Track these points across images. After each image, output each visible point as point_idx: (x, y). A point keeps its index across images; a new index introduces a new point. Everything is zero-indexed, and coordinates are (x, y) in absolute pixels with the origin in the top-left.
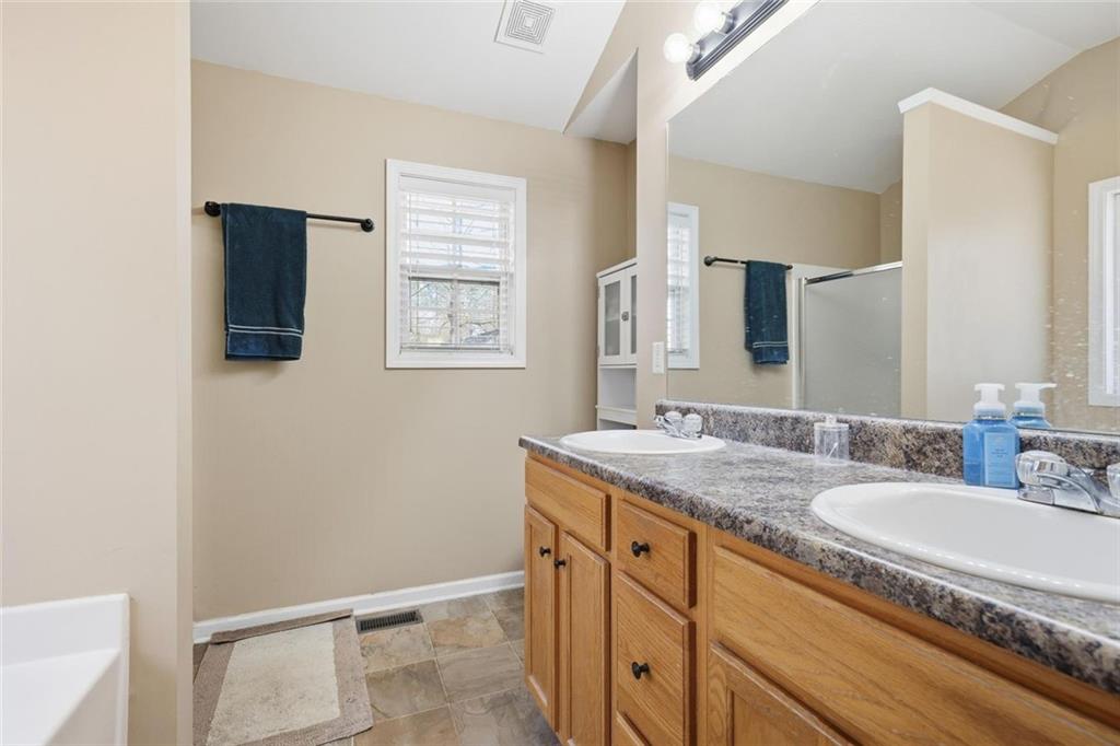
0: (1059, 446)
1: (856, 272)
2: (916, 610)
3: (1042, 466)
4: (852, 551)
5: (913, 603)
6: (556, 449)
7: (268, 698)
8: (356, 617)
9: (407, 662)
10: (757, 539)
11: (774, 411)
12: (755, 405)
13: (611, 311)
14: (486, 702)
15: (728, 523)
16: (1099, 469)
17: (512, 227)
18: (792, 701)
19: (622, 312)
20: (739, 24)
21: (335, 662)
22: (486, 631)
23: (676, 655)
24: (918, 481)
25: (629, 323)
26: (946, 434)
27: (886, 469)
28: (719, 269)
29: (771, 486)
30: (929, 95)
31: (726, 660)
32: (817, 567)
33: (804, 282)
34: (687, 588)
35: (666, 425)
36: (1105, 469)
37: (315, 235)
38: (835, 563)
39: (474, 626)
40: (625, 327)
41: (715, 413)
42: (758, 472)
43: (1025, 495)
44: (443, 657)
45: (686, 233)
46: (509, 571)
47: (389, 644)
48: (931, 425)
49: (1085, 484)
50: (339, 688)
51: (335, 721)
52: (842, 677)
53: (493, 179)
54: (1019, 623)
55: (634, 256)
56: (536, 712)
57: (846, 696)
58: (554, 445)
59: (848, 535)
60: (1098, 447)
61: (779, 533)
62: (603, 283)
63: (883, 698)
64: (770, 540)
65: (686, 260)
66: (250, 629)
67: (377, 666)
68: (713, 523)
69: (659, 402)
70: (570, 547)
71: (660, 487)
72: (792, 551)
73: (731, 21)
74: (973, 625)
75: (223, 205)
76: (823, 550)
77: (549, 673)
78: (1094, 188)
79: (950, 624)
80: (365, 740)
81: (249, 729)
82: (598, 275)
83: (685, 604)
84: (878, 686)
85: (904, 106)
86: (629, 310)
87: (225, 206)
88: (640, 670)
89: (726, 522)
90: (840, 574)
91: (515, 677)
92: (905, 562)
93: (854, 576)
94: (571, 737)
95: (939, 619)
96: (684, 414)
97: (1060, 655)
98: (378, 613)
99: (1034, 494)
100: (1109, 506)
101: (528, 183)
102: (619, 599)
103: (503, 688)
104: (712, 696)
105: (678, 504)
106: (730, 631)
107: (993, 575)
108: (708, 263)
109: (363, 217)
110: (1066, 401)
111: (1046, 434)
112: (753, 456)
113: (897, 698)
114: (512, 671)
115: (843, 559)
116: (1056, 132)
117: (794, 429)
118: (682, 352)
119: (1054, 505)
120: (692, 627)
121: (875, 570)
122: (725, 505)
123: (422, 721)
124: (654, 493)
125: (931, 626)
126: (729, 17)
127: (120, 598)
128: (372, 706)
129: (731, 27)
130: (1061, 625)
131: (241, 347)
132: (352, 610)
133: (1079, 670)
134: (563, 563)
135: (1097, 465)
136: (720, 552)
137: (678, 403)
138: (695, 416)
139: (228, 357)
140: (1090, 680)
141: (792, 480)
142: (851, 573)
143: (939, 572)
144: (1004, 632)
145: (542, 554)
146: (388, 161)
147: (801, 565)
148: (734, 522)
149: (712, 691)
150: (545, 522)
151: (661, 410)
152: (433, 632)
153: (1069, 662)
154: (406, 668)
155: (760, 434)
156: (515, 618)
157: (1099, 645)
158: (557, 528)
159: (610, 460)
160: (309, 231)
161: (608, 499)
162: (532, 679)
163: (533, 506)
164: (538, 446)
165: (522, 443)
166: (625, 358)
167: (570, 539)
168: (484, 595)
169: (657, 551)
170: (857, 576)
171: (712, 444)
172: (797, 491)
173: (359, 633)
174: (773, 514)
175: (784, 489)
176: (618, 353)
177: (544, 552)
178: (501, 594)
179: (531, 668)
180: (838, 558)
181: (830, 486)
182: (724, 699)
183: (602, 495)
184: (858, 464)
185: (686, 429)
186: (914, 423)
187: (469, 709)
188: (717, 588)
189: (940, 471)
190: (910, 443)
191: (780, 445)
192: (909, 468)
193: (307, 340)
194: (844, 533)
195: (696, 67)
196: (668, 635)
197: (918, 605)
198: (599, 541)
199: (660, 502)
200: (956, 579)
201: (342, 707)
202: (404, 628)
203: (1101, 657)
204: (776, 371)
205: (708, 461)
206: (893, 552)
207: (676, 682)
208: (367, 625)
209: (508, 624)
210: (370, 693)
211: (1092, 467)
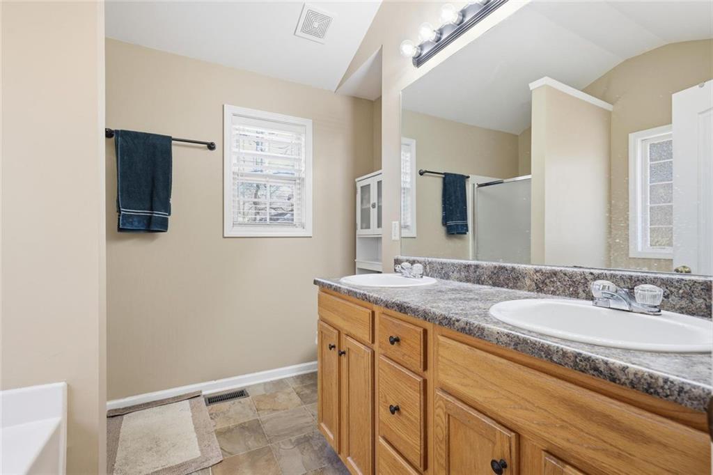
0: (613, 278)
1: (505, 181)
2: (545, 359)
3: (604, 287)
4: (513, 332)
5: (544, 356)
6: (339, 285)
7: (152, 448)
8: (204, 396)
9: (241, 421)
10: (463, 330)
11: (464, 262)
12: (453, 258)
13: (364, 201)
14: (293, 441)
15: (446, 322)
16: (631, 289)
17: (303, 149)
18: (481, 415)
19: (372, 202)
20: (444, 37)
21: (194, 424)
22: (289, 399)
23: (417, 397)
24: (543, 298)
25: (376, 209)
26: (556, 272)
27: (526, 292)
28: (428, 177)
29: (466, 302)
30: (546, 81)
31: (445, 397)
32: (495, 342)
33: (476, 186)
34: (422, 360)
35: (403, 271)
36: (633, 289)
37: (177, 152)
38: (504, 339)
39: (282, 397)
40: (374, 213)
41: (430, 263)
42: (458, 296)
43: (596, 303)
44: (264, 416)
45: (408, 155)
46: (306, 362)
47: (228, 411)
48: (549, 268)
49: (624, 296)
50: (198, 439)
51: (198, 458)
52: (508, 398)
53: (292, 119)
54: (593, 361)
55: (381, 169)
56: (325, 445)
57: (510, 408)
58: (336, 283)
59: (510, 325)
60: (631, 278)
61: (474, 326)
62: (359, 185)
63: (529, 406)
64: (470, 330)
65: (408, 172)
66: (133, 406)
67: (222, 425)
68: (437, 323)
69: (396, 257)
70: (348, 343)
71: (406, 305)
72: (482, 334)
73: (439, 36)
74: (572, 364)
75: (116, 130)
76: (498, 333)
77: (334, 419)
78: (631, 136)
79: (560, 364)
80: (219, 469)
81: (141, 468)
82: (357, 180)
83: (421, 370)
84: (526, 400)
85: (533, 86)
86: (376, 201)
87: (117, 131)
88: (395, 410)
89: (445, 322)
90: (507, 344)
91: (310, 426)
92: (539, 336)
93: (514, 345)
94: (349, 456)
95: (556, 363)
96: (412, 264)
97: (611, 374)
98: (219, 392)
99: (600, 303)
100: (635, 307)
101: (313, 123)
102: (381, 371)
103: (303, 433)
104: (436, 418)
105: (417, 314)
106: (447, 381)
107: (580, 340)
108: (421, 174)
109: (209, 141)
110: (616, 254)
111: (606, 272)
112: (453, 287)
113: (536, 405)
114: (308, 423)
115: (508, 337)
116: (612, 104)
117: (475, 272)
118: (406, 227)
119: (609, 308)
120: (425, 382)
121: (525, 341)
122: (443, 313)
123: (254, 456)
124: (402, 308)
125: (552, 367)
126: (437, 33)
127: (62, 385)
128: (221, 449)
129: (440, 39)
130: (611, 360)
131: (128, 223)
132: (201, 392)
133: (619, 380)
134: (344, 353)
135: (630, 287)
136: (442, 339)
137: (407, 258)
138: (418, 265)
139: (120, 230)
140: (624, 384)
141: (477, 299)
142: (513, 343)
143: (556, 340)
144: (586, 365)
145: (330, 349)
146: (225, 106)
147: (487, 342)
148: (449, 321)
149: (437, 416)
150: (331, 329)
151: (397, 262)
152: (256, 403)
153: (615, 377)
154: (241, 424)
155: (456, 275)
156: (307, 391)
157: (627, 367)
158: (339, 332)
159: (373, 291)
160: (174, 149)
161: (373, 313)
162: (323, 425)
163: (322, 320)
164: (326, 284)
165: (316, 282)
166: (373, 230)
167: (348, 338)
168: (287, 378)
169: (405, 341)
170: (516, 344)
171: (429, 282)
172: (481, 305)
173: (207, 405)
174: (470, 316)
175: (474, 304)
176: (369, 228)
177: (332, 347)
178: (298, 377)
179: (322, 418)
180: (506, 336)
181: (497, 302)
182: (445, 420)
183: (370, 311)
184: (510, 290)
185: (414, 272)
186: (540, 267)
187: (282, 446)
188: (440, 358)
189: (554, 293)
190: (538, 278)
191: (468, 281)
192: (538, 292)
193: (171, 220)
194: (507, 324)
195: (418, 61)
196: (410, 387)
197: (546, 357)
198: (367, 338)
199: (406, 313)
200: (563, 343)
201: (201, 450)
202: (236, 401)
203: (628, 373)
204: (460, 238)
205: (428, 291)
206: (534, 332)
207: (416, 414)
208: (211, 400)
209: (302, 395)
210: (219, 442)
211: (628, 288)
